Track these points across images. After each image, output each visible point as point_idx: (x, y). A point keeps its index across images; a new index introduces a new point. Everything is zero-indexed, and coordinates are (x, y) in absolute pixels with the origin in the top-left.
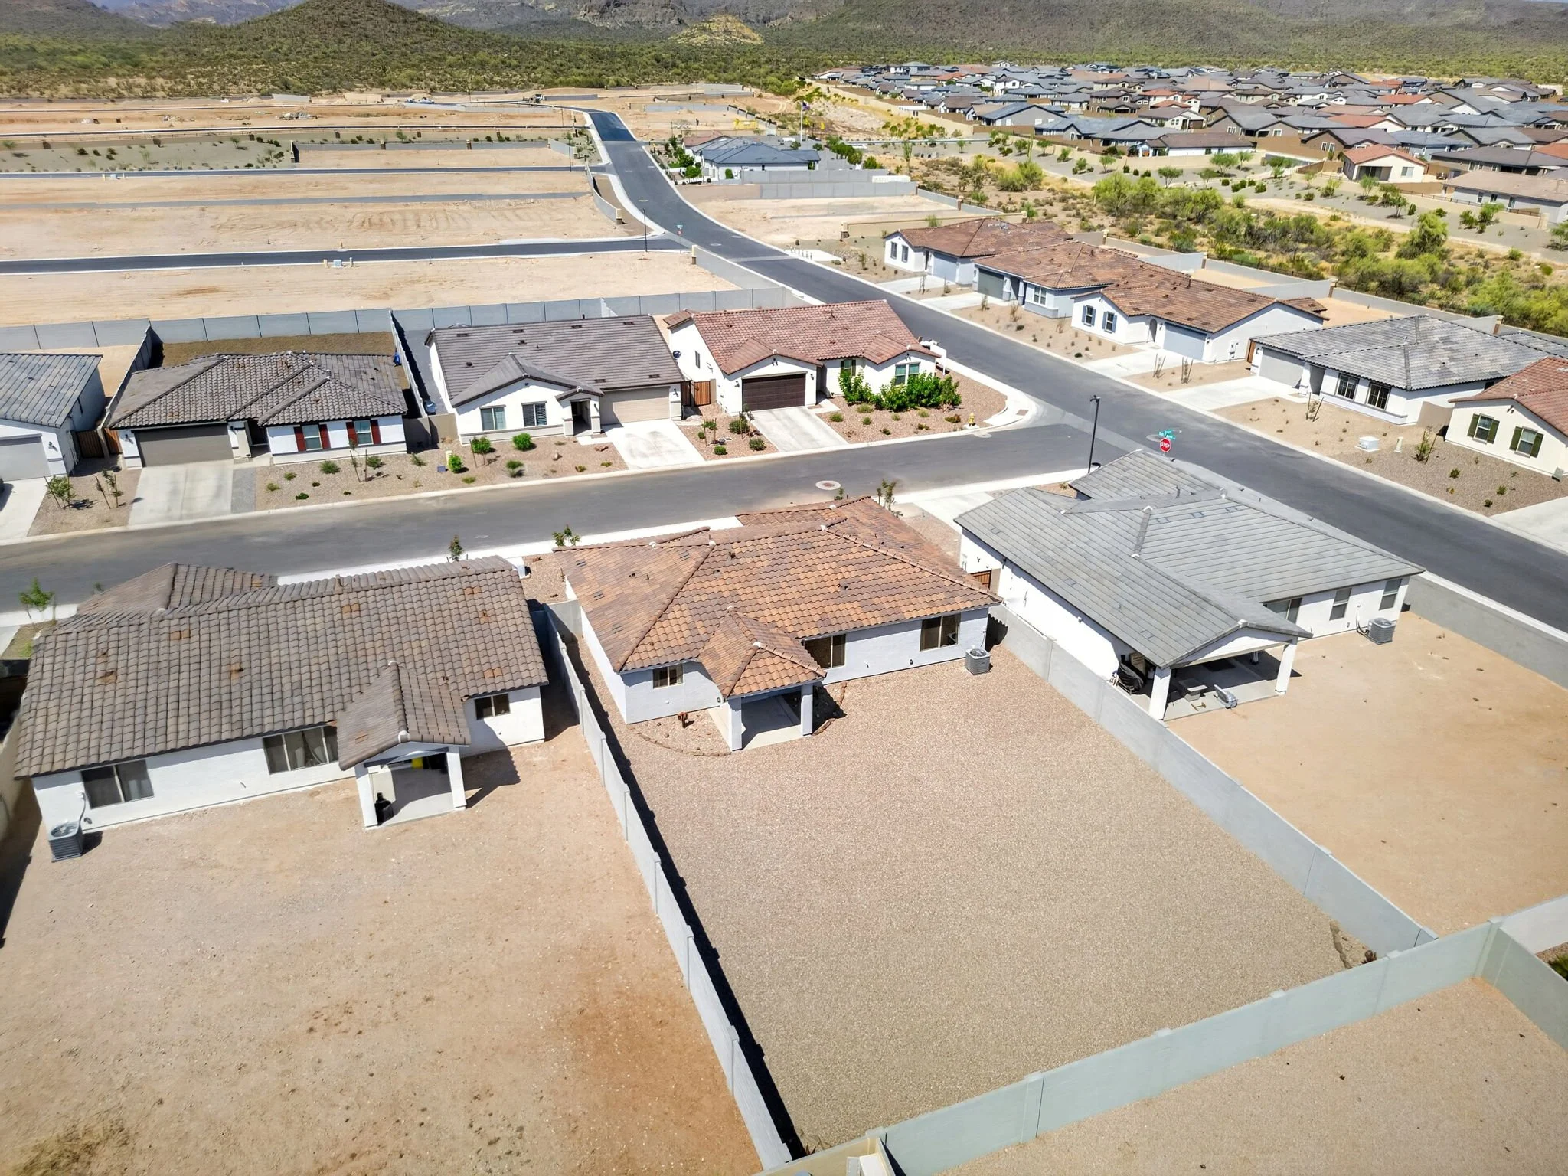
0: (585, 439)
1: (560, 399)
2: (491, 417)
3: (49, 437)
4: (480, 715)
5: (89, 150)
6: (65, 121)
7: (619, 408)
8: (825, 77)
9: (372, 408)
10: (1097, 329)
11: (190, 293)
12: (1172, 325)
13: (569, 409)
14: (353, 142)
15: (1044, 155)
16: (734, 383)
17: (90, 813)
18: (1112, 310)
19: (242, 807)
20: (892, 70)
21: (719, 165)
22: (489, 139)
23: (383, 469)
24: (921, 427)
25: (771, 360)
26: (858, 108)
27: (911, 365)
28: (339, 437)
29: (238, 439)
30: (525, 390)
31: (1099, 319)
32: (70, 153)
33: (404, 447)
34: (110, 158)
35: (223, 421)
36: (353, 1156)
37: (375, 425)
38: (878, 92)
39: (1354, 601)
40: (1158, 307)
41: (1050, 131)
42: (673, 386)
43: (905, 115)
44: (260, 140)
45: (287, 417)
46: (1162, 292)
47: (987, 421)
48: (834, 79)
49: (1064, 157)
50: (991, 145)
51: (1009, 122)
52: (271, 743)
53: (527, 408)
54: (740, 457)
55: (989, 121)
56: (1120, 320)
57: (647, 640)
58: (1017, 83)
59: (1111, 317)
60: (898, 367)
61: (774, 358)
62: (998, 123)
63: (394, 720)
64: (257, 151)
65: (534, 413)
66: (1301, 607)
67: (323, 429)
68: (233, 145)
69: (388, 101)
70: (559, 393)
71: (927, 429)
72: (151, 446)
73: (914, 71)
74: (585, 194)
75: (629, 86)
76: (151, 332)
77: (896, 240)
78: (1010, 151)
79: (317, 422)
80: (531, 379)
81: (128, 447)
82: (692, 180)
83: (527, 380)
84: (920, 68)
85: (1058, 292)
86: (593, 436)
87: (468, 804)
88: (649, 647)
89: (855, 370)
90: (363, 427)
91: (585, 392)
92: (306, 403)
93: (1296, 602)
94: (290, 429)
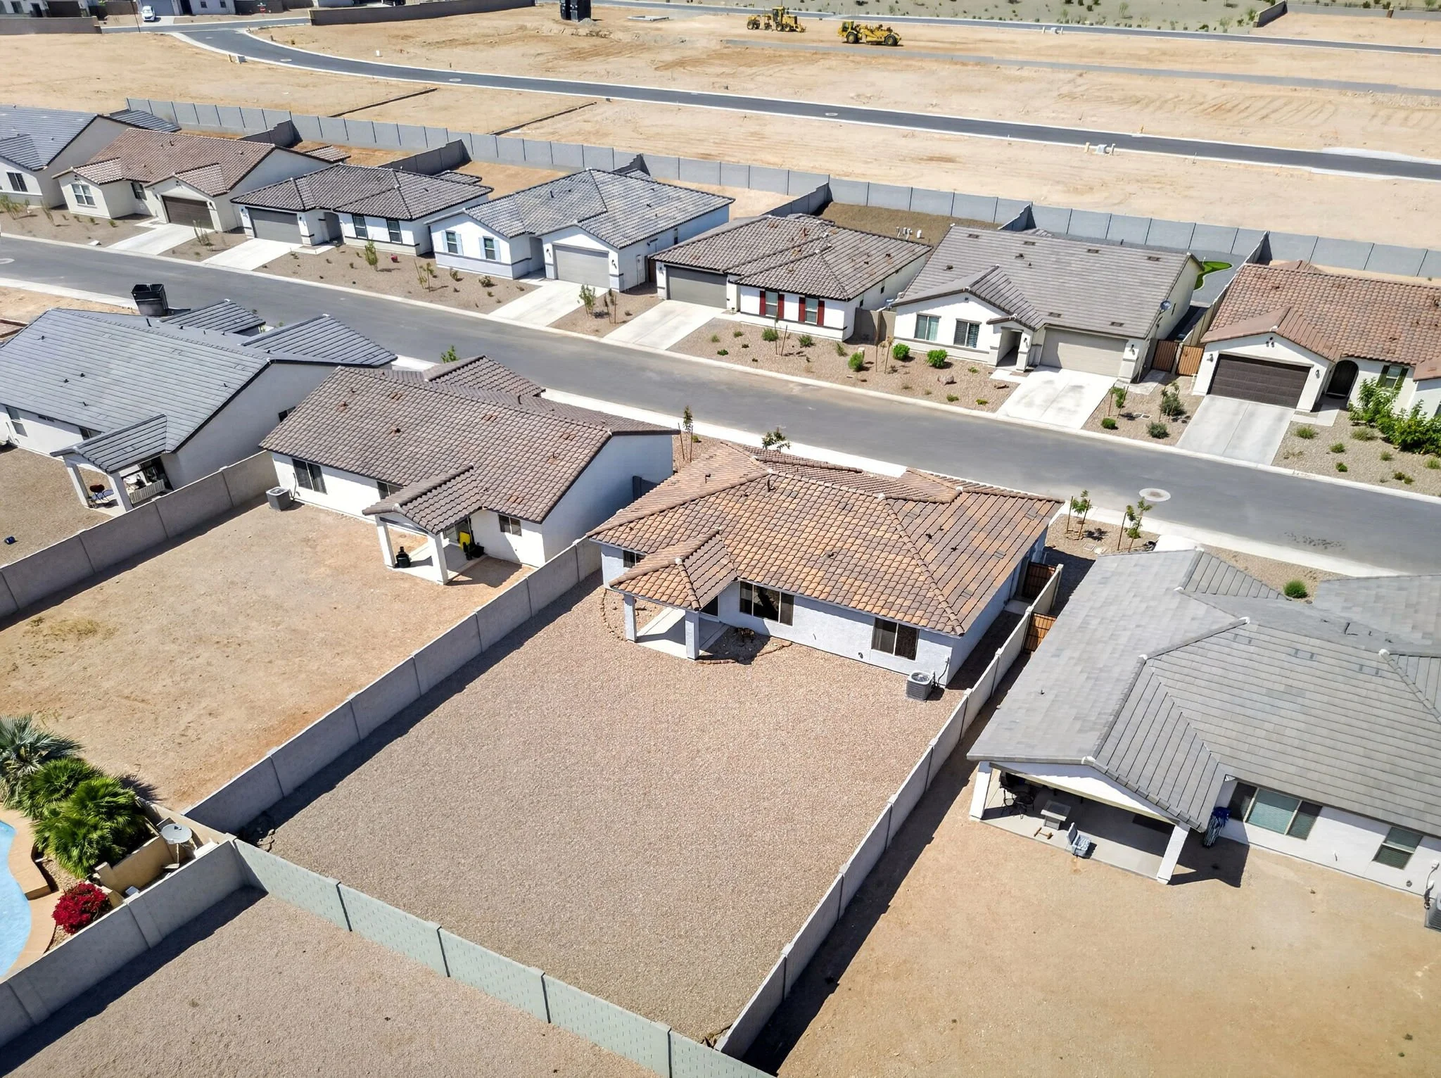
0: (1003, 374)
1: (993, 322)
2: (924, 326)
3: (613, 255)
4: (503, 530)
7: (1065, 350)
9: (826, 288)
13: (999, 336)
16: (1209, 354)
17: (297, 488)
24: (1400, 477)
25: (1267, 337)
28: (792, 309)
29: (731, 291)
30: (963, 305)
33: (839, 335)
35: (721, 272)
37: (822, 305)
39: (1426, 855)
42: (1131, 341)
45: (760, 280)
53: (960, 324)
54: (1128, 438)
61: (1270, 337)
65: (966, 332)
67: (781, 298)
70: (995, 316)
71: (1409, 481)
72: (679, 283)
79: (778, 291)
80: (971, 293)
81: (661, 278)
83: (967, 295)
86: (1014, 374)
87: (450, 583)
88: (628, 530)
89: (1401, 380)
90: (812, 304)
91: (1020, 323)
92: (782, 271)
93: (1310, 809)
94: (759, 291)
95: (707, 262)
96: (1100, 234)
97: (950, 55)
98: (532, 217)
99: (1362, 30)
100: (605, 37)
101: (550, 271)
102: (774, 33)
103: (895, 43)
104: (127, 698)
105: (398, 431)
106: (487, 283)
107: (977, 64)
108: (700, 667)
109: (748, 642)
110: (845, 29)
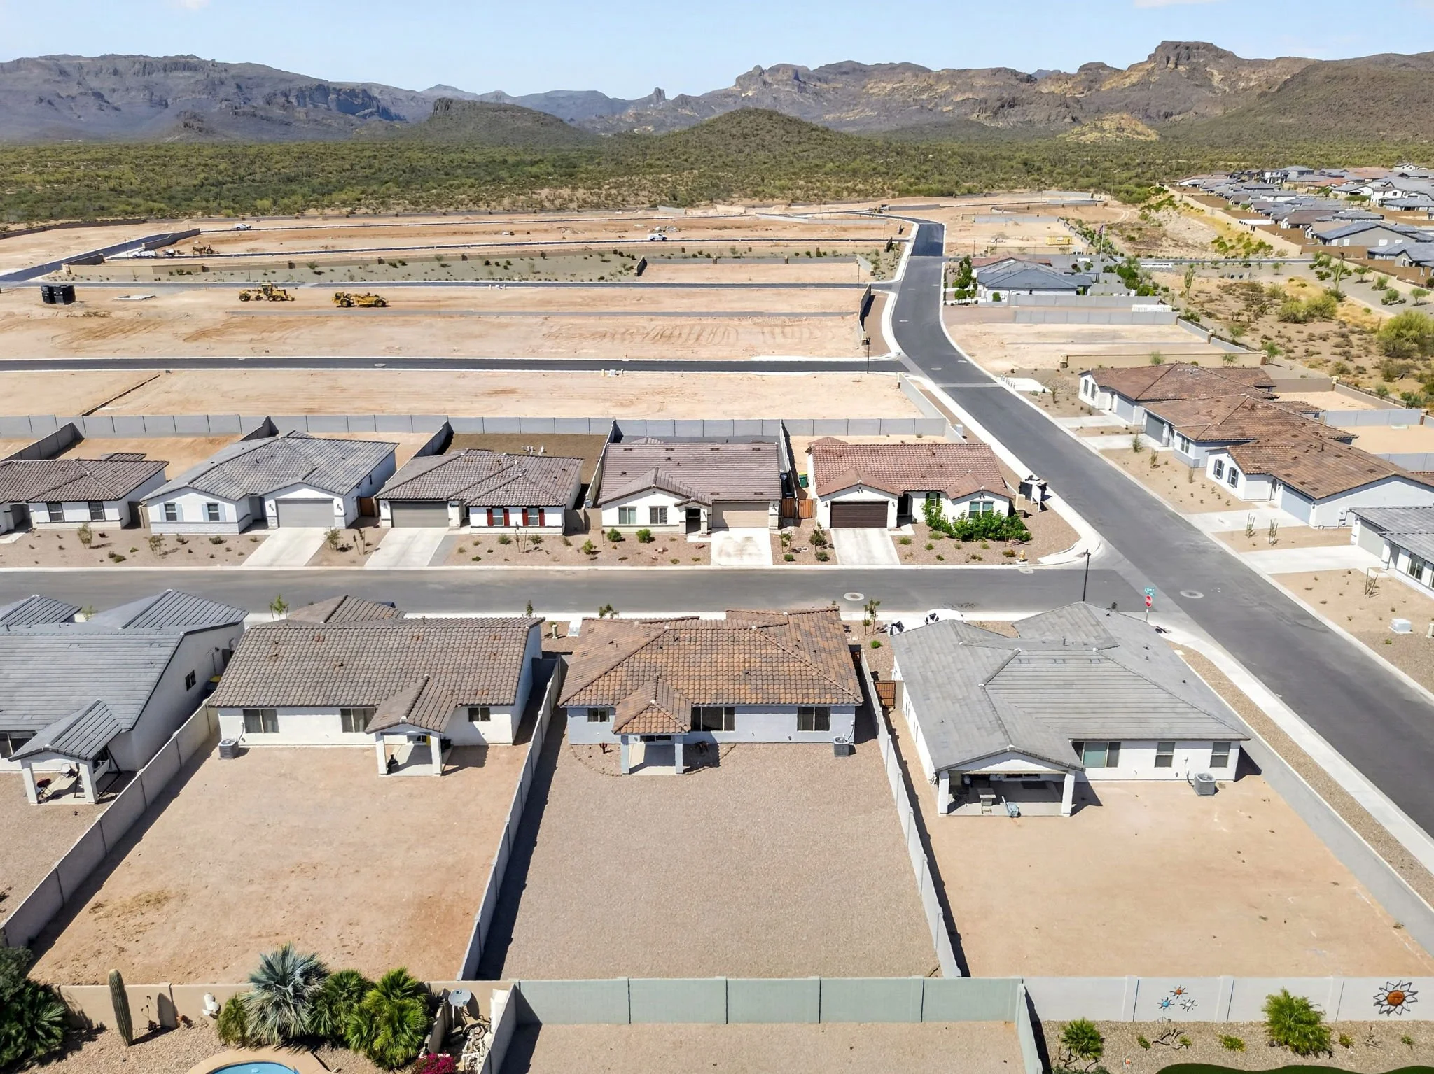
0: (693, 538)
1: (677, 506)
2: (625, 515)
3: (338, 501)
4: (471, 719)
5: (492, 261)
6: (490, 233)
7: (728, 515)
8: (1185, 183)
9: (543, 500)
10: (1224, 482)
11: (496, 392)
12: (1289, 488)
13: (684, 513)
14: (695, 256)
15: (1362, 281)
16: (824, 503)
17: (245, 736)
18: (1236, 467)
19: (325, 750)
20: (1268, 175)
21: (990, 288)
22: (808, 254)
23: (540, 546)
24: (974, 558)
25: (857, 488)
26: (1200, 220)
27: (985, 503)
28: (516, 518)
29: (454, 513)
30: (652, 497)
31: (1226, 472)
32: (479, 264)
33: (560, 531)
34: (506, 268)
35: (444, 500)
37: (541, 512)
38: (1230, 202)
39: (1179, 754)
40: (1281, 468)
41: (1382, 255)
42: (772, 503)
43: (1242, 229)
44: (621, 254)
45: (483, 501)
46: (1294, 452)
47: (1040, 559)
48: (1195, 185)
49: (1381, 285)
50: (1312, 267)
51: (1347, 242)
52: (345, 713)
53: (653, 510)
54: (807, 565)
55: (1325, 241)
56: (1241, 477)
57: (590, 688)
58: (1399, 194)
59: (1235, 473)
60: (972, 503)
61: (859, 488)
62: (1335, 243)
63: (405, 710)
64: (617, 262)
65: (658, 514)
66: (1121, 750)
67: (506, 512)
68: (600, 258)
69: (752, 212)
70: (678, 501)
71: (980, 560)
72: (401, 514)
73: (1293, 175)
74: (853, 313)
75: (980, 193)
76: (447, 426)
77: (1088, 377)
78: (1328, 275)
79: (502, 507)
80: (658, 487)
81: (385, 512)
82: (960, 301)
83: (654, 490)
84: (1301, 173)
85: (1199, 443)
86: (700, 536)
87: (444, 773)
88: (588, 692)
89: (938, 501)
90: (534, 513)
91: (696, 501)
92: (500, 492)
93: (1114, 746)
94: (485, 509)
95: (429, 494)
96: (669, 434)
97: (435, 310)
98: (245, 484)
99: (708, 274)
100: (104, 316)
101: (272, 522)
102: (265, 303)
103: (384, 305)
104: (261, 936)
105: (342, 665)
106: (217, 541)
107: (461, 316)
108: (690, 778)
109: (705, 753)
110: (337, 297)
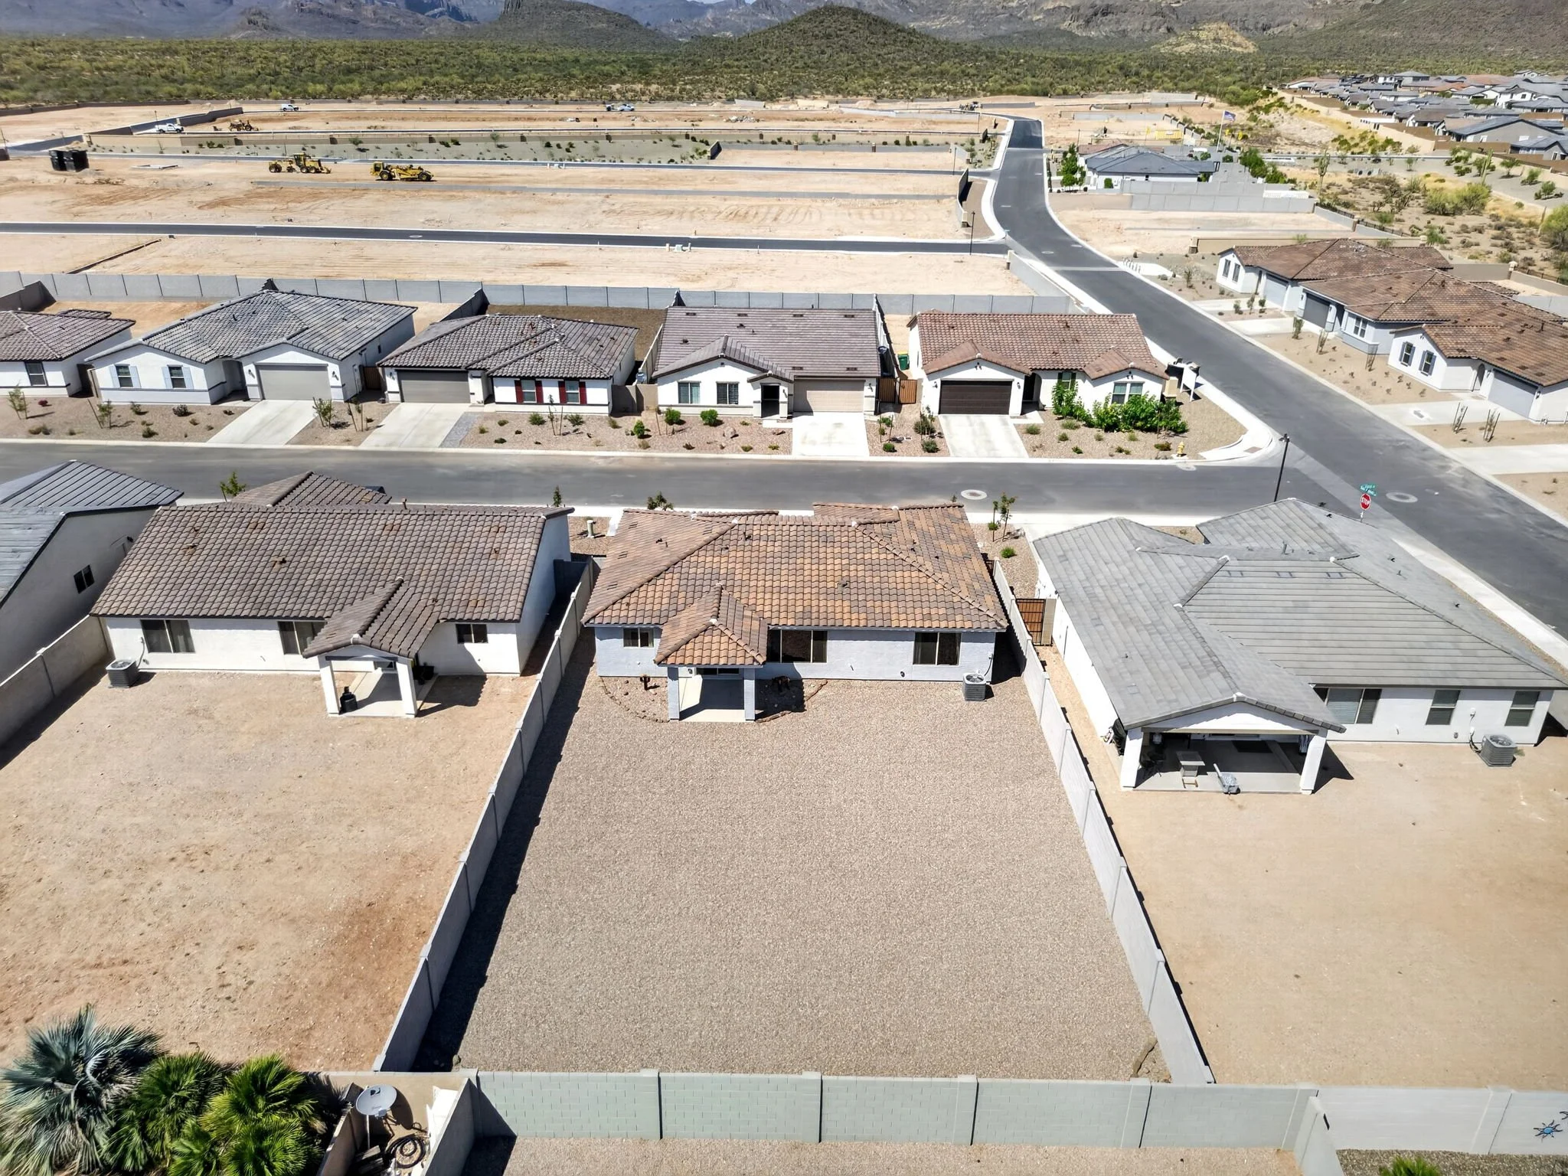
0: (771, 423)
1: (751, 381)
2: (687, 391)
3: (333, 367)
4: (461, 640)
5: (553, 143)
6: (554, 120)
7: (814, 397)
8: (1296, 86)
9: (583, 371)
10: (1414, 370)
11: (543, 265)
12: (1500, 373)
13: (759, 391)
14: (773, 143)
15: (1509, 176)
16: (932, 383)
17: (148, 656)
18: (1432, 350)
19: (260, 677)
20: (1381, 80)
21: (1100, 173)
22: (897, 143)
23: (581, 428)
24: (1120, 451)
25: (974, 364)
26: (1315, 120)
27: (1133, 384)
28: (551, 392)
29: (476, 385)
30: (720, 369)
31: (1417, 358)
32: (538, 145)
33: (606, 410)
34: (568, 150)
35: (463, 369)
36: (125, 962)
37: (582, 386)
38: (1347, 103)
39: (1463, 708)
40: (1491, 350)
41: (1528, 149)
42: (868, 381)
43: (1364, 127)
44: (694, 139)
45: (510, 370)
46: (1506, 333)
47: (1201, 454)
48: (1305, 88)
49: (1532, 180)
50: (1448, 163)
51: (1484, 138)
52: (285, 628)
53: (721, 386)
54: (911, 457)
55: (1459, 137)
56: (1440, 362)
57: (626, 600)
58: (1529, 96)
59: (1430, 357)
60: (1116, 384)
61: (977, 363)
62: (1470, 139)
63: (360, 625)
64: (688, 147)
65: (727, 392)
66: (1381, 700)
67: (539, 385)
68: (670, 142)
69: (834, 107)
71: (1128, 453)
72: (410, 385)
73: (1408, 81)
74: (949, 197)
75: (1076, 94)
76: (481, 293)
77: (1230, 257)
78: (1468, 170)
79: (533, 378)
80: (727, 357)
81: (392, 384)
82: (1068, 188)
83: (723, 360)
84: (1416, 79)
85: (1380, 324)
86: (778, 421)
87: (420, 713)
88: (624, 607)
89: (1073, 383)
90: (573, 387)
91: (776, 377)
92: (532, 360)
93: (1372, 694)
94: (512, 381)
95: (443, 361)
96: (744, 304)
97: (485, 186)
98: (219, 343)
99: (788, 158)
100: (117, 184)
101: (253, 392)
102: (299, 175)
103: (429, 179)
105: (284, 561)
106: (183, 412)
107: (514, 192)
108: (764, 726)
109: (785, 691)
110: (377, 169)
